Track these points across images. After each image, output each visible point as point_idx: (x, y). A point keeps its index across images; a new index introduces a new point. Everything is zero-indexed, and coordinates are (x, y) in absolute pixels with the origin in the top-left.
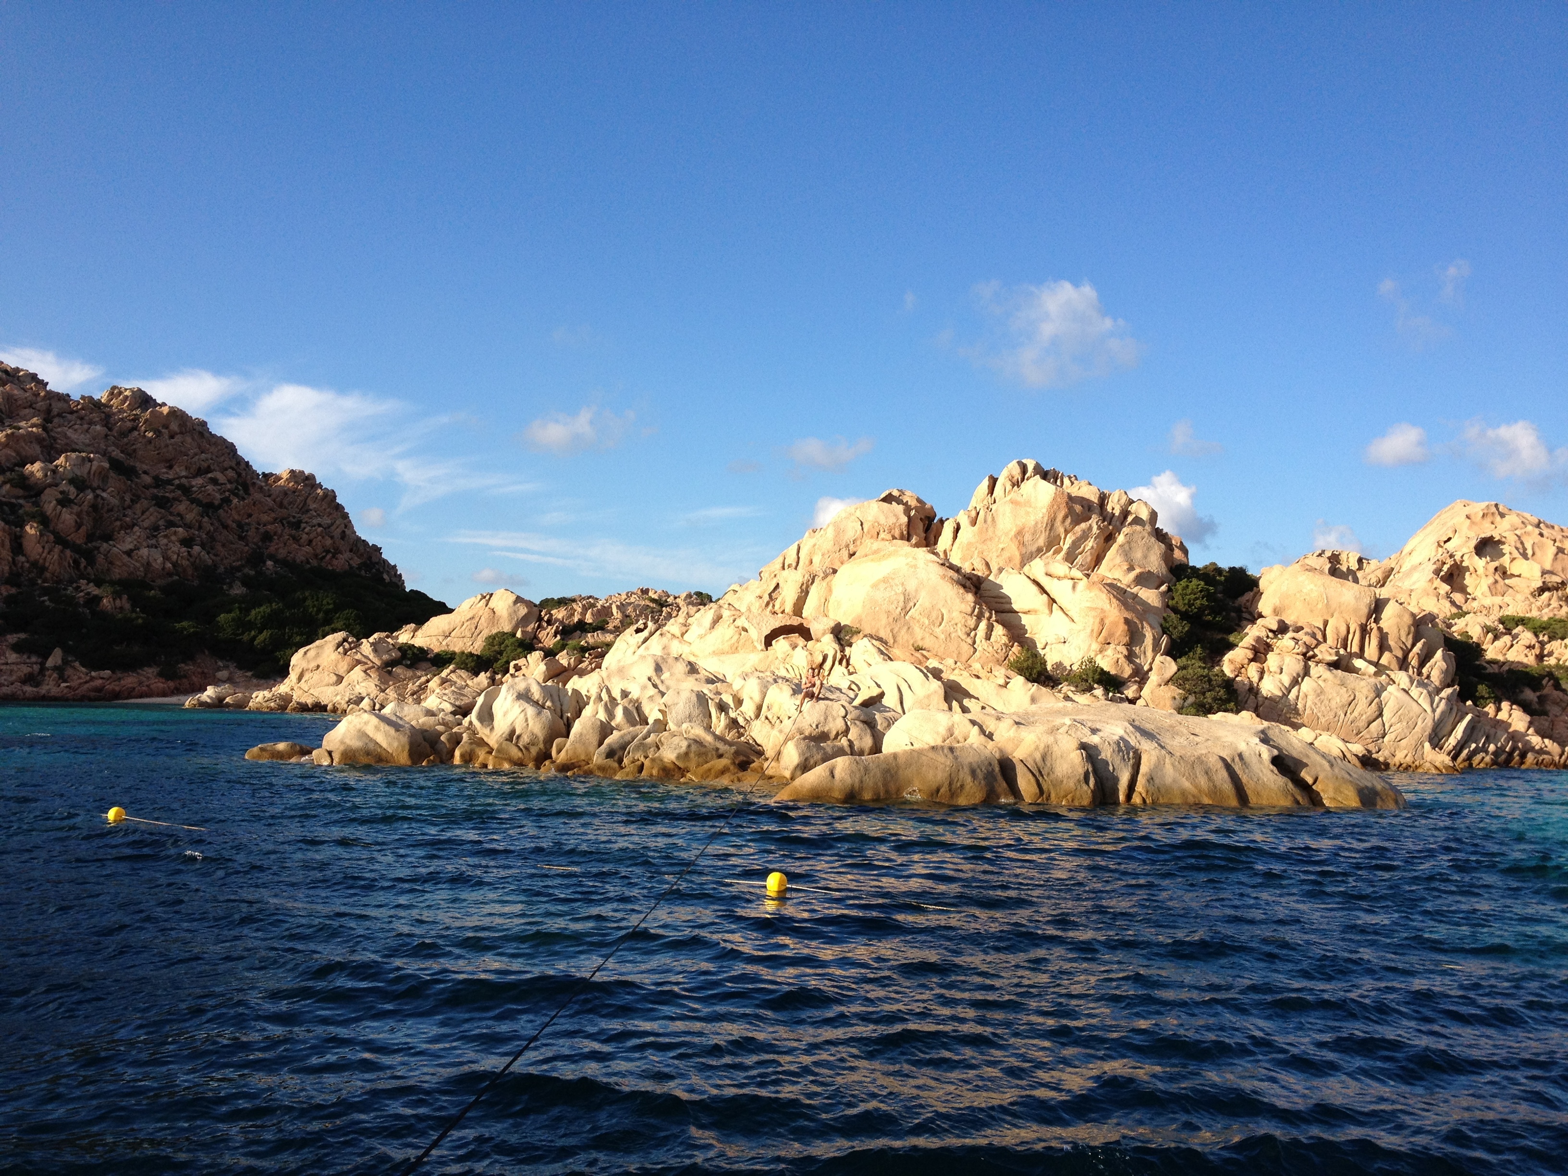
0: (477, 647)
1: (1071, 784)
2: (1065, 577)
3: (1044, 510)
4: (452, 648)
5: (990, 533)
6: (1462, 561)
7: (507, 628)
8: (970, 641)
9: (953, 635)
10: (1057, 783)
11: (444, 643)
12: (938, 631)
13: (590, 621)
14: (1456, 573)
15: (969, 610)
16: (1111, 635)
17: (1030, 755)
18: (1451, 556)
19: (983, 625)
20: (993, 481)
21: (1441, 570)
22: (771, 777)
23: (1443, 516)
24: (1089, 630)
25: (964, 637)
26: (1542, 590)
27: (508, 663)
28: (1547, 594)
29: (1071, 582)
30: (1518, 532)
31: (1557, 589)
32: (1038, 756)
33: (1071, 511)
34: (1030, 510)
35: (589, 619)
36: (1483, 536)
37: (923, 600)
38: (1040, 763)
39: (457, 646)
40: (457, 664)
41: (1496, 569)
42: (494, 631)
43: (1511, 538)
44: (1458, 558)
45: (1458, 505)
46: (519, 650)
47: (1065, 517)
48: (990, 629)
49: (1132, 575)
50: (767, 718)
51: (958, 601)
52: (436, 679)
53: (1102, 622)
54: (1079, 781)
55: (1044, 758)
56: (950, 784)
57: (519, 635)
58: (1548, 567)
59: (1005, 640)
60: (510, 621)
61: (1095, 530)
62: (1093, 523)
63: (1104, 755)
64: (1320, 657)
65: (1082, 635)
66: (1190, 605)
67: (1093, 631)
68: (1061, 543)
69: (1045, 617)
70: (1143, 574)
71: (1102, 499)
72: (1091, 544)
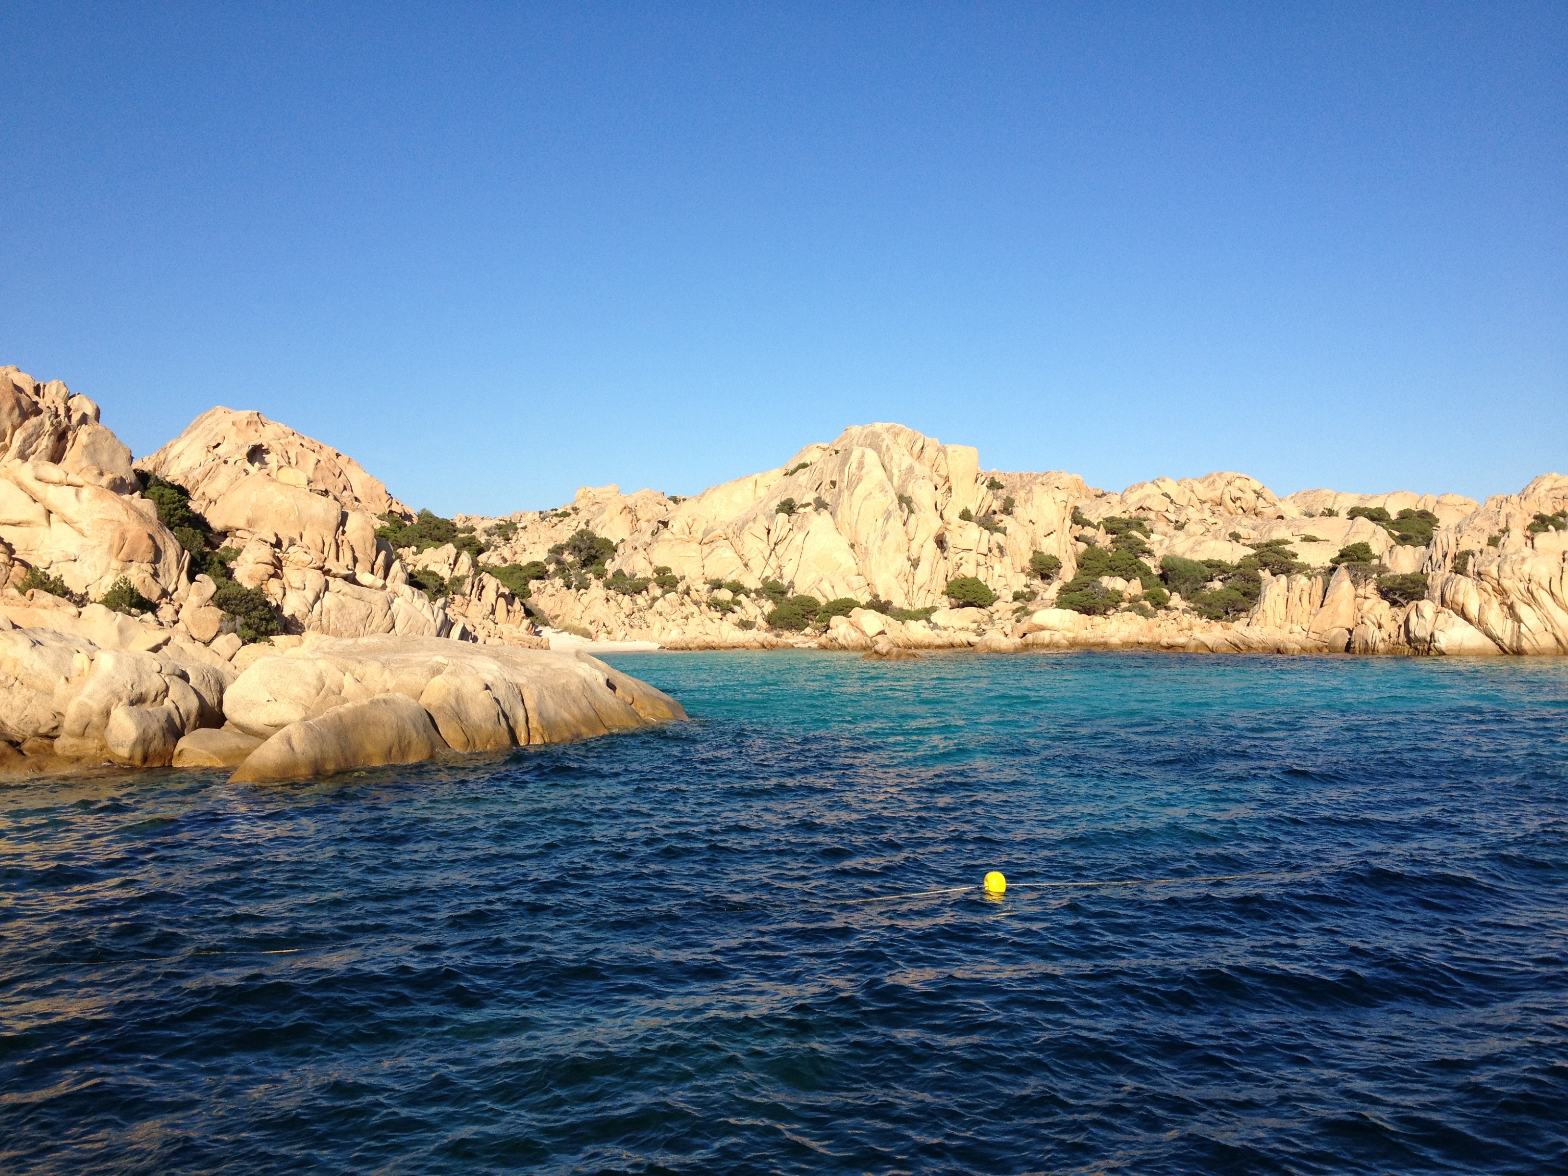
1: (489, 726)
2: (60, 483)
10: (477, 728)
16: (134, 551)
17: (445, 700)
18: (225, 462)
23: (207, 421)
24: (106, 546)
29: (72, 489)
30: (282, 441)
32: (453, 702)
33: (18, 402)
36: (253, 444)
38: (457, 709)
41: (267, 476)
45: (220, 410)
47: (13, 409)
49: (105, 481)
53: (123, 538)
54: (494, 723)
55: (457, 700)
56: (400, 742)
58: (313, 476)
61: (48, 427)
62: (46, 418)
63: (501, 692)
64: (334, 571)
65: (98, 553)
66: (171, 516)
67: (111, 547)
68: (7, 440)
69: (42, 531)
70: (114, 480)
71: (37, 390)
72: (45, 443)
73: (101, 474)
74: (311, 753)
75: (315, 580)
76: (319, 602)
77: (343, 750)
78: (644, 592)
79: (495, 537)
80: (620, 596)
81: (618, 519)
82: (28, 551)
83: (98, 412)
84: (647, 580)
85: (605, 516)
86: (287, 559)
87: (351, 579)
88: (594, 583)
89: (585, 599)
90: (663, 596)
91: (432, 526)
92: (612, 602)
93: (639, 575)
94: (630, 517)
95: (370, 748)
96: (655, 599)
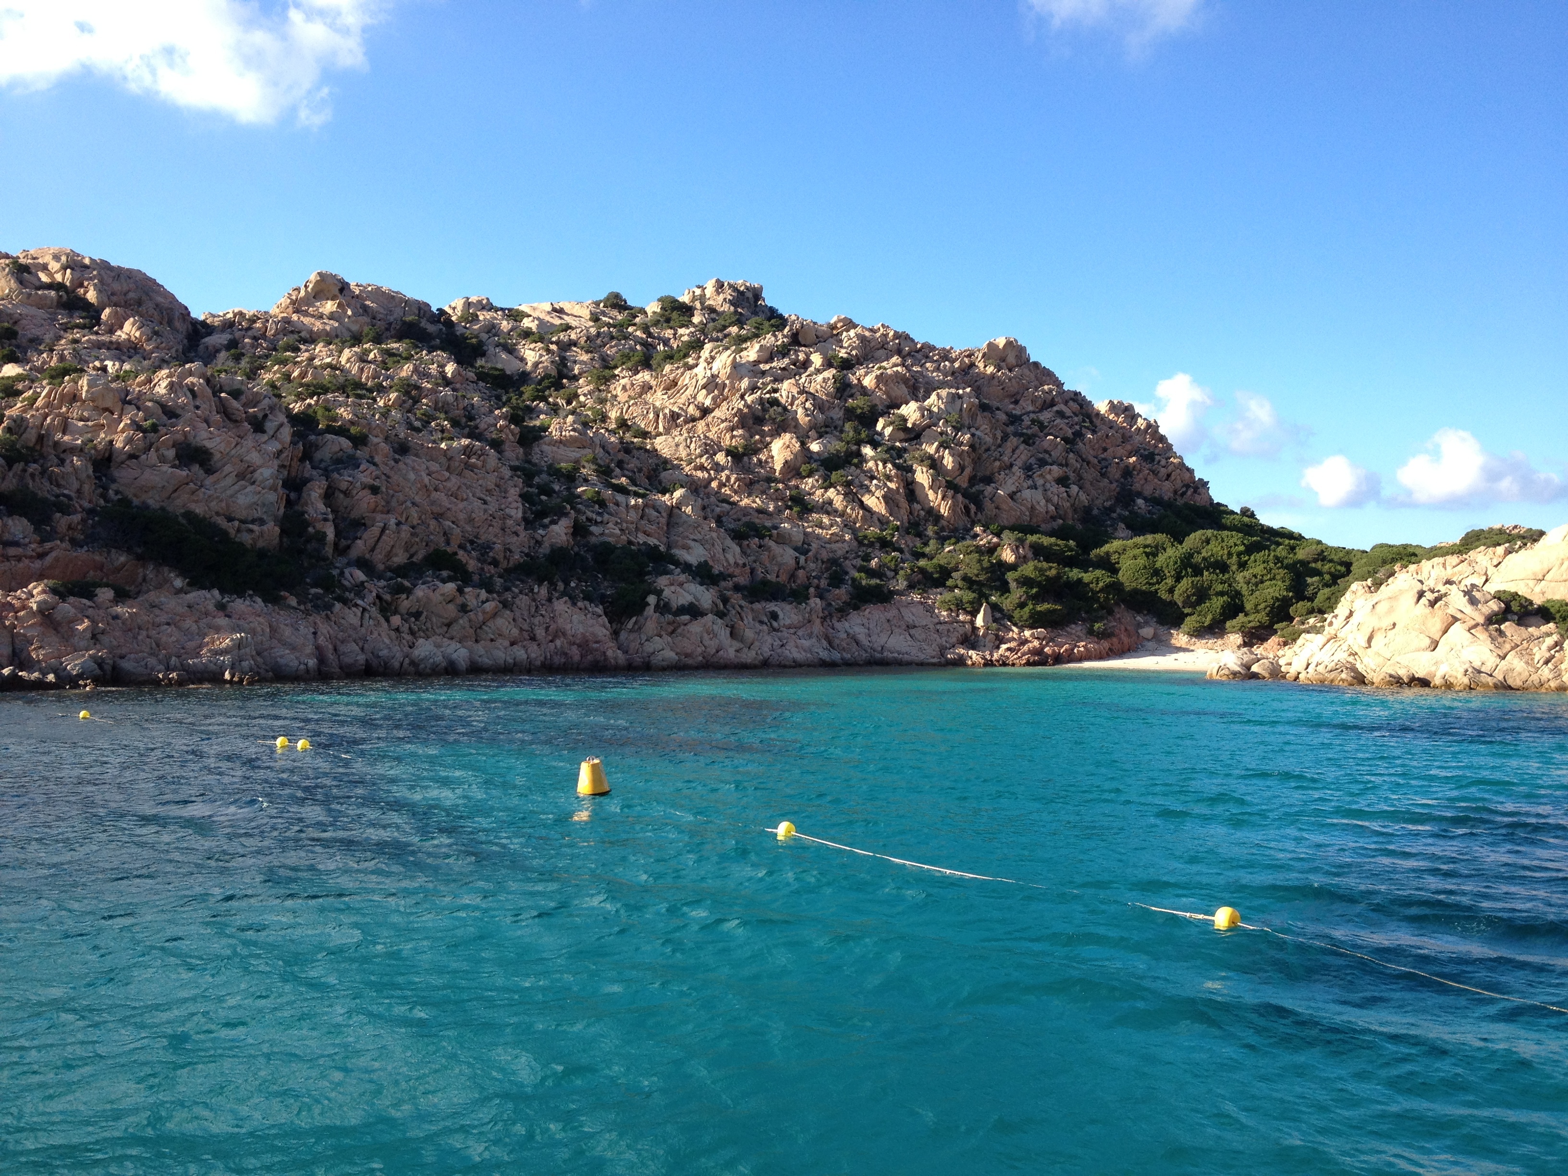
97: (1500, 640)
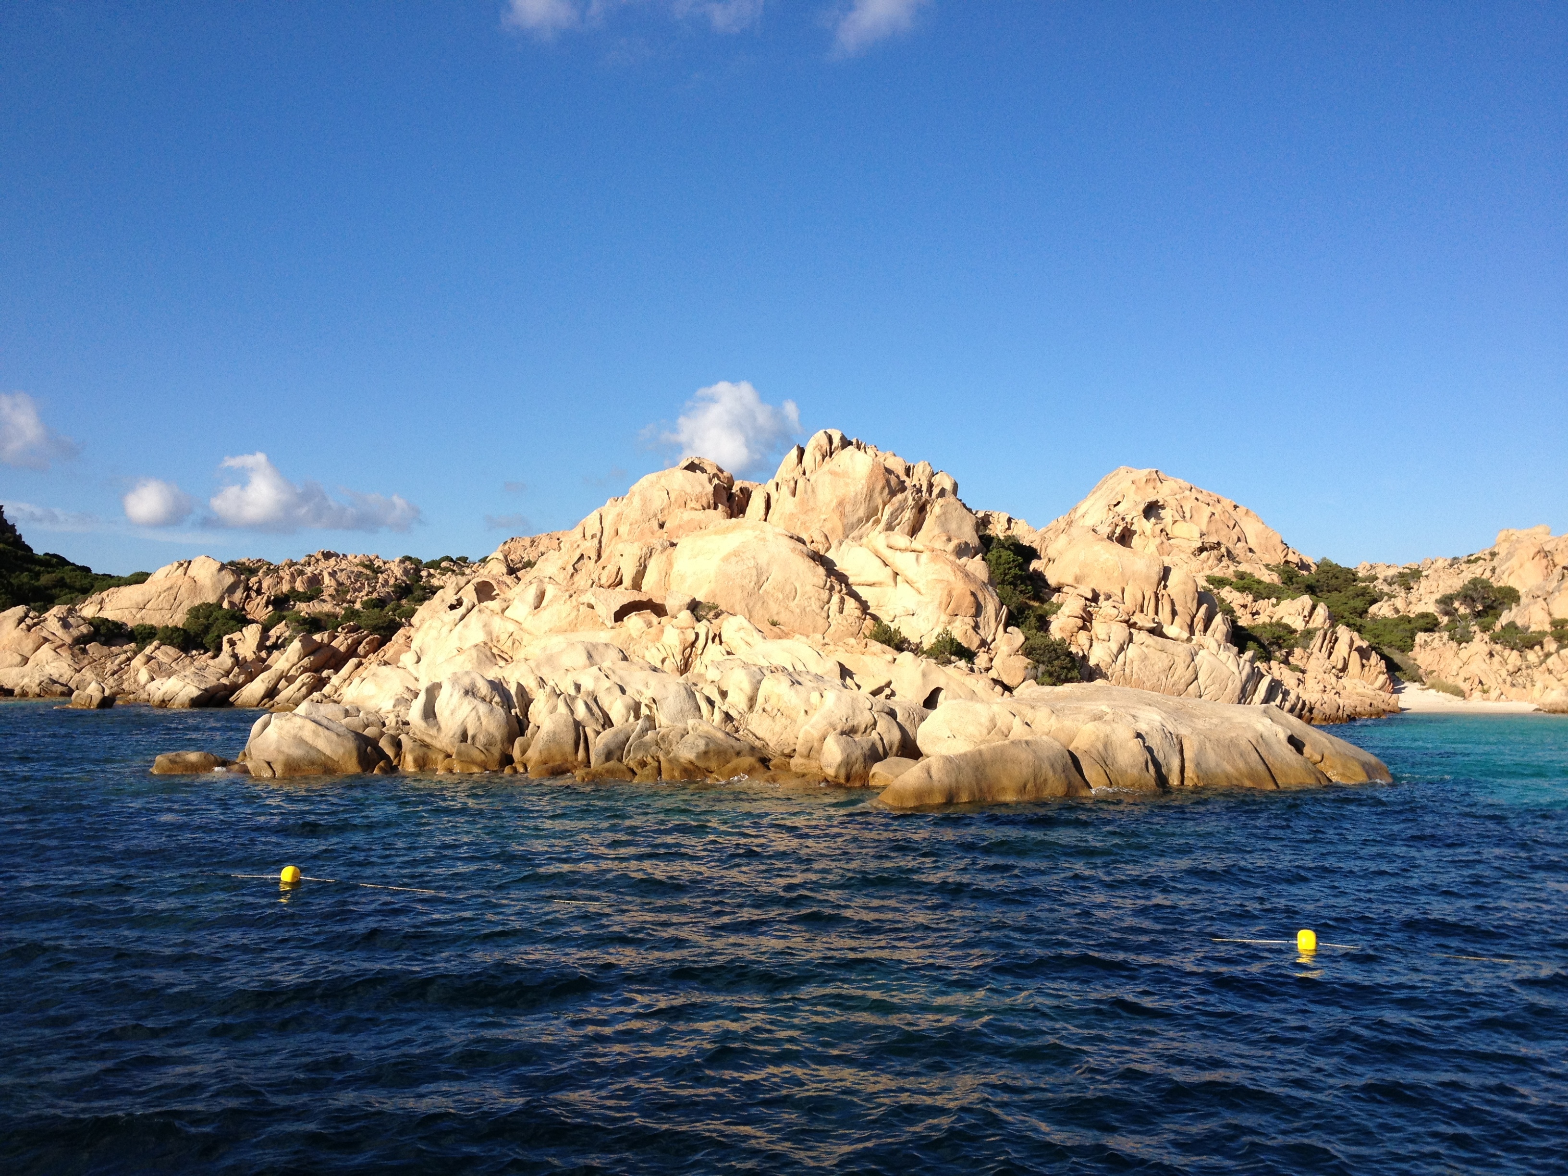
0: (179, 619)
1: (1135, 772)
2: (906, 550)
3: (864, 481)
4: (148, 622)
5: (811, 503)
6: (1132, 524)
7: (212, 599)
8: (824, 615)
9: (808, 609)
10: (1123, 773)
11: (138, 616)
12: (793, 605)
13: (301, 590)
14: (1127, 534)
15: (822, 583)
16: (958, 607)
17: (1093, 745)
18: (1123, 519)
19: (836, 598)
20: (801, 452)
21: (1114, 532)
22: (804, 775)
23: (1111, 482)
24: (937, 603)
25: (818, 611)
26: (1202, 550)
27: (220, 637)
28: (1205, 554)
29: (914, 555)
30: (1178, 497)
31: (1212, 548)
32: (1099, 745)
33: (888, 482)
34: (849, 481)
35: (299, 586)
36: (1150, 500)
37: (776, 575)
38: (1103, 753)
39: (155, 619)
40: (161, 640)
41: (1162, 531)
42: (197, 603)
43: (1172, 502)
44: (1128, 519)
45: (1123, 470)
46: (232, 623)
47: (884, 488)
48: (842, 601)
49: (951, 546)
50: (764, 710)
51: (810, 574)
52: (139, 656)
53: (950, 595)
54: (1141, 769)
55: (1105, 746)
56: (1035, 780)
57: (225, 605)
58: (1205, 531)
59: (858, 613)
60: (214, 591)
61: (910, 502)
62: (909, 494)
63: (1154, 742)
64: (1140, 624)
65: (930, 608)
66: (1005, 575)
67: (941, 603)
68: (879, 514)
69: (890, 590)
70: (959, 545)
71: (908, 471)
72: (908, 515)
73: (949, 540)
74: (946, 781)
75: (1119, 632)
76: (1123, 653)
77: (978, 783)
78: (1537, 648)
79: (1395, 586)
80: (1507, 652)
81: (1529, 565)
82: (879, 606)
83: (955, 486)
84: (1543, 634)
85: (1514, 562)
86: (1097, 613)
87: (1156, 631)
88: (1479, 636)
89: (1464, 654)
90: (1557, 651)
91: (1330, 575)
92: (1497, 658)
93: (1533, 628)
94: (1544, 562)
95: (1005, 782)
96: (1548, 655)
97: (81, 657)
